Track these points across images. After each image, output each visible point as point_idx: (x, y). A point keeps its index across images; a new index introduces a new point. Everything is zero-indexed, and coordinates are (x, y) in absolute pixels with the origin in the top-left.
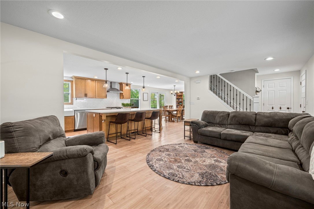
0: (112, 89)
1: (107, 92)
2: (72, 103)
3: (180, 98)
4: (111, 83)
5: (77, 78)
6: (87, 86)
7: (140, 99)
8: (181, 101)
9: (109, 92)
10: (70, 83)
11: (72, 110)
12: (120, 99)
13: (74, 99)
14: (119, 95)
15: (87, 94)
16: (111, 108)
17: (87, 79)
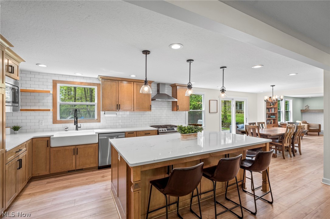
0: (159, 95)
1: (152, 100)
2: (99, 120)
3: (272, 106)
4: (158, 85)
5: (106, 79)
6: (120, 92)
7: (204, 111)
8: (273, 112)
9: (155, 100)
10: (96, 88)
11: (95, 134)
12: (172, 111)
13: (102, 113)
14: (171, 104)
15: (120, 105)
16: (157, 129)
17: (121, 79)
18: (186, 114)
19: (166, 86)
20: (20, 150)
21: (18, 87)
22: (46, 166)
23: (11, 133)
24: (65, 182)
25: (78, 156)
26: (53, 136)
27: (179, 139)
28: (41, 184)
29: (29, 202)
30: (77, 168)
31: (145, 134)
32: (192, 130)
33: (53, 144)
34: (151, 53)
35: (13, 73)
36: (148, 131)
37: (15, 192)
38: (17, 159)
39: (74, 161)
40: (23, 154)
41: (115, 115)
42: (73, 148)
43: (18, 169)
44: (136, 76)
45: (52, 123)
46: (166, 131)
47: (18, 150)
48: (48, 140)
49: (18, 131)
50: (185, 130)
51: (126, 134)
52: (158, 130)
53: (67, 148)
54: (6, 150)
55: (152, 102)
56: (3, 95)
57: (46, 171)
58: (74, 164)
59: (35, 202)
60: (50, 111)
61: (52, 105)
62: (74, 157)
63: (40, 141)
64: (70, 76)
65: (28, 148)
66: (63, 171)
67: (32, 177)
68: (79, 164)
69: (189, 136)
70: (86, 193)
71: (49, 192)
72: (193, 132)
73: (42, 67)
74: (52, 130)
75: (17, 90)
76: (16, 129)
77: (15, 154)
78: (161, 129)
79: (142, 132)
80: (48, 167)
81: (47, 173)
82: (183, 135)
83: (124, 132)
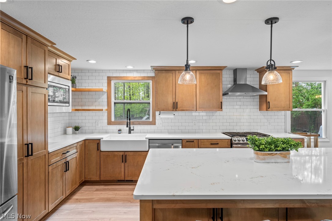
0: (236, 86)
1: (224, 95)
2: (154, 123)
4: (235, 71)
5: (160, 70)
6: (177, 86)
7: (325, 111)
9: (228, 94)
10: (151, 82)
11: (145, 139)
12: (260, 110)
13: (157, 113)
14: (258, 100)
15: (177, 102)
16: (230, 138)
17: (178, 69)
18: (285, 115)
19: (248, 72)
20: (68, 152)
21: (69, 86)
22: (97, 171)
23: (73, 133)
24: (111, 192)
25: (126, 164)
26: (103, 138)
27: (251, 159)
28: (91, 190)
29: (72, 208)
30: (126, 179)
31: (211, 144)
32: (276, 146)
33: (103, 148)
34: (194, 21)
35: (61, 72)
36: (215, 141)
37: (62, 195)
38: (64, 161)
39: (123, 170)
40: (73, 155)
41: (172, 116)
42: (122, 154)
43: (64, 171)
44: (196, 61)
45: (107, 124)
46: (246, 141)
47: (64, 152)
48: (98, 142)
49: (78, 131)
50: (261, 144)
51: (184, 143)
52: (231, 140)
53: (116, 153)
54: (48, 151)
55: (225, 97)
56: (45, 94)
57: (97, 177)
58: (123, 173)
59: (77, 210)
60: (103, 111)
61: (107, 104)
62: (123, 164)
63: (91, 144)
64: (123, 70)
65: (79, 149)
66: (112, 179)
67: (85, 181)
68: (128, 174)
69: (269, 156)
70: (124, 213)
71: (92, 201)
72: (279, 149)
73: (91, 63)
74: (106, 132)
75: (67, 90)
76: (77, 129)
77: (62, 155)
78: (237, 139)
79: (205, 141)
80: (98, 173)
81: (97, 179)
82: (257, 154)
83: (181, 139)
